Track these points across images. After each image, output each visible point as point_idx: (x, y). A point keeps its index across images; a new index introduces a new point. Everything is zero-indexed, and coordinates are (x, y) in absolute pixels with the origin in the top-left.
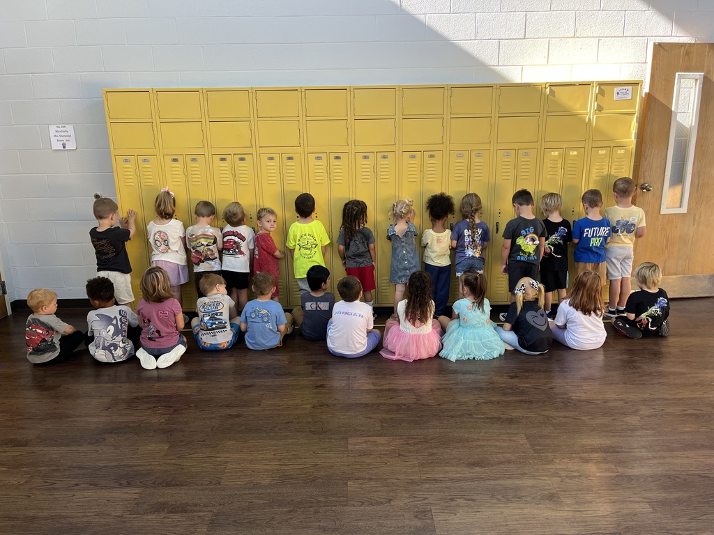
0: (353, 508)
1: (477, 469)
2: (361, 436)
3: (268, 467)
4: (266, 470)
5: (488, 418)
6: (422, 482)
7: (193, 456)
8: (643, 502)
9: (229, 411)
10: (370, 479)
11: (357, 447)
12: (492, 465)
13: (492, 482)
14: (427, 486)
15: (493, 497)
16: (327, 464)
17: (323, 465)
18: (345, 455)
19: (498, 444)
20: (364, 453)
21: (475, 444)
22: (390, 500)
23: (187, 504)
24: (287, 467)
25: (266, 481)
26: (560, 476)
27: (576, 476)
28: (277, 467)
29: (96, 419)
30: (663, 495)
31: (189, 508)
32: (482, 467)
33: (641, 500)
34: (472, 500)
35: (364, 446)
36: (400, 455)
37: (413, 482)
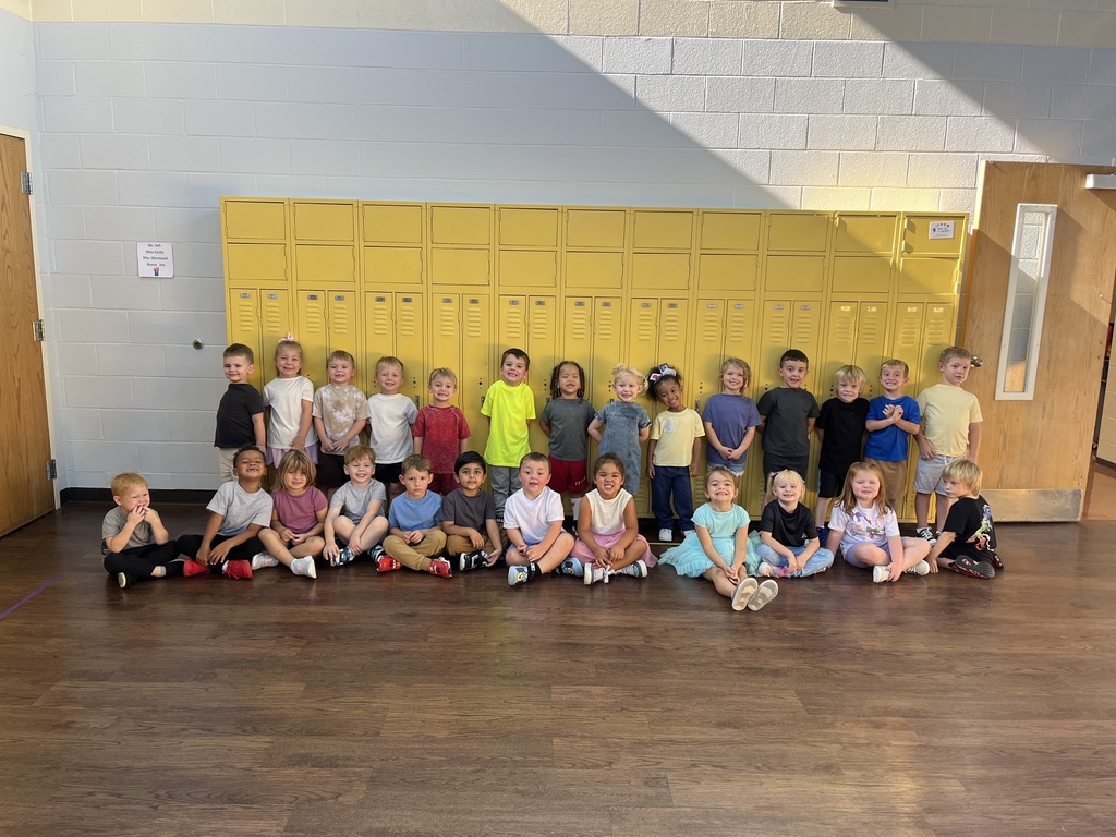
0: (560, 771)
1: (730, 730)
2: (570, 683)
3: (442, 717)
4: (441, 721)
5: (744, 668)
6: (654, 743)
7: (340, 700)
8: (952, 778)
9: (383, 647)
10: (583, 737)
11: (564, 697)
12: (749, 726)
13: (749, 747)
14: (661, 748)
15: (749, 764)
16: (524, 717)
17: (519, 717)
18: (549, 707)
19: (758, 700)
20: (573, 705)
21: (725, 699)
22: (611, 764)
23: (337, 758)
24: (469, 719)
25: (441, 735)
26: (841, 744)
27: (864, 744)
28: (456, 718)
29: (201, 649)
30: (981, 772)
31: (341, 762)
32: (735, 727)
33: (951, 775)
34: (721, 767)
35: (574, 696)
36: (622, 709)
37: (641, 743)
